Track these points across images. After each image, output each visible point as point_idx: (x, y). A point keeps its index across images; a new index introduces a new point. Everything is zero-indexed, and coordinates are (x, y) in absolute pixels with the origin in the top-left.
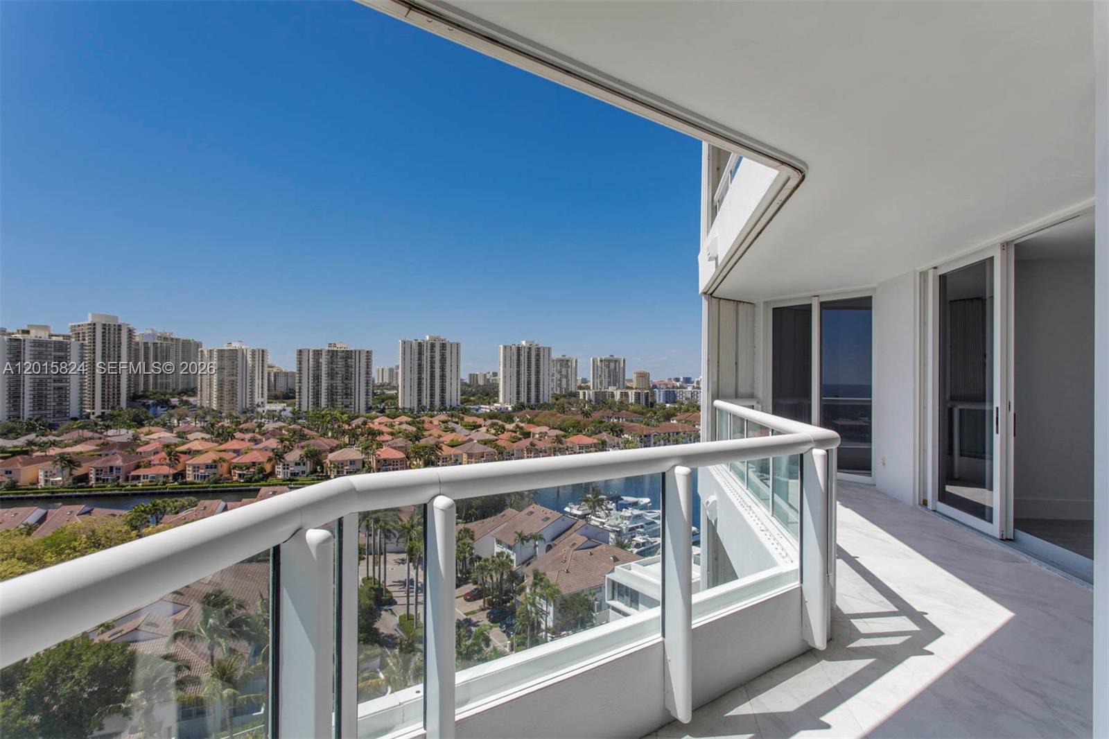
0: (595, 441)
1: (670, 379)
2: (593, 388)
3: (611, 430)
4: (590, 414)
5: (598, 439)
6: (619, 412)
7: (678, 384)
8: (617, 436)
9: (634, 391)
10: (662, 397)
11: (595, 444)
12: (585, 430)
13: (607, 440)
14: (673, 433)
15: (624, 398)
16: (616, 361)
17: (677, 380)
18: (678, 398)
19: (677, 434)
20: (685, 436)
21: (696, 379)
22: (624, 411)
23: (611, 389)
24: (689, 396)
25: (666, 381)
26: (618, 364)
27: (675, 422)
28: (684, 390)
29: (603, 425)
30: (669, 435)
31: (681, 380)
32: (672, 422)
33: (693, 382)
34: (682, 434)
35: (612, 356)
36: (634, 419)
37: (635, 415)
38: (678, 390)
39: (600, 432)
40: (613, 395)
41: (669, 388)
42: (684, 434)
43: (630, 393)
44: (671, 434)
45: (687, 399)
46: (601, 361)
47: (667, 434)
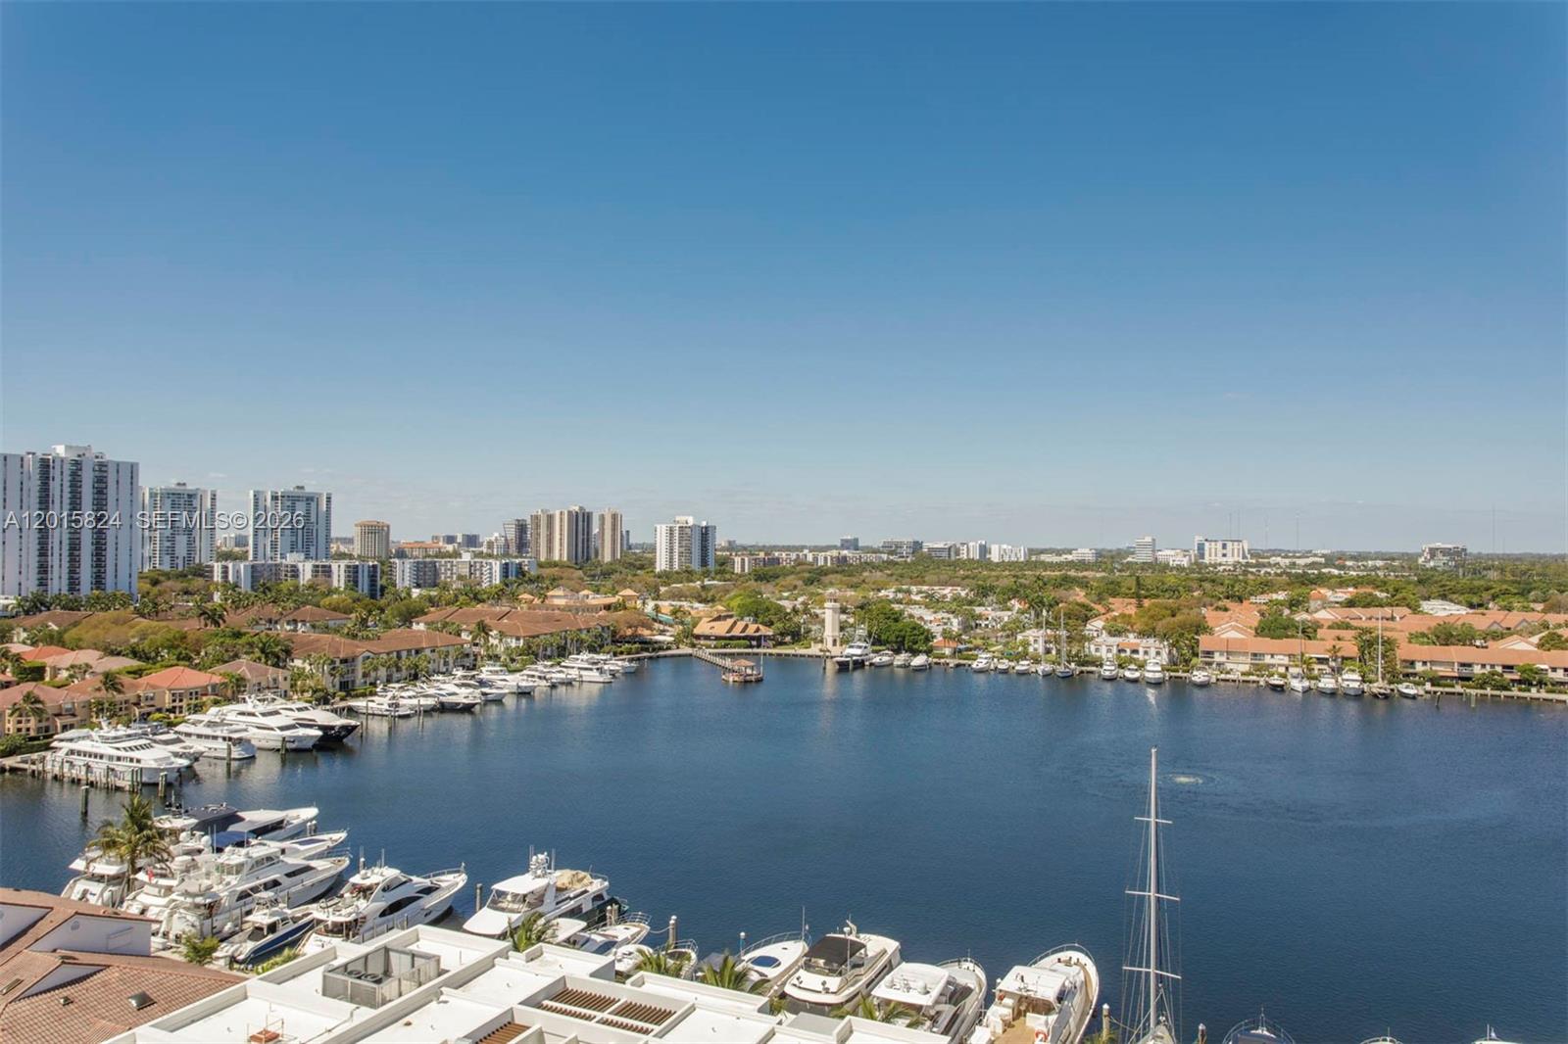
0: (217, 679)
1: (436, 538)
2: (255, 558)
3: (263, 651)
4: (221, 617)
5: (224, 675)
6: (296, 609)
7: (450, 548)
8: (276, 665)
9: (343, 563)
10: (407, 574)
11: (214, 687)
12: (198, 653)
13: (248, 676)
14: (409, 651)
15: (321, 578)
16: (309, 499)
17: (450, 539)
18: (443, 576)
19: (417, 652)
20: (436, 655)
21: (488, 539)
22: (308, 607)
23: (291, 559)
24: (465, 571)
25: (429, 541)
26: (313, 505)
27: (422, 627)
28: (455, 561)
29: (243, 640)
30: (399, 657)
31: (459, 540)
32: (415, 627)
33: (481, 545)
34: (428, 652)
35: (302, 488)
36: (331, 623)
37: (334, 614)
38: (443, 561)
39: (236, 656)
40: (295, 572)
41: (429, 556)
42: (433, 651)
43: (334, 567)
44: (404, 654)
45: (460, 578)
46: (275, 498)
47: (395, 654)
